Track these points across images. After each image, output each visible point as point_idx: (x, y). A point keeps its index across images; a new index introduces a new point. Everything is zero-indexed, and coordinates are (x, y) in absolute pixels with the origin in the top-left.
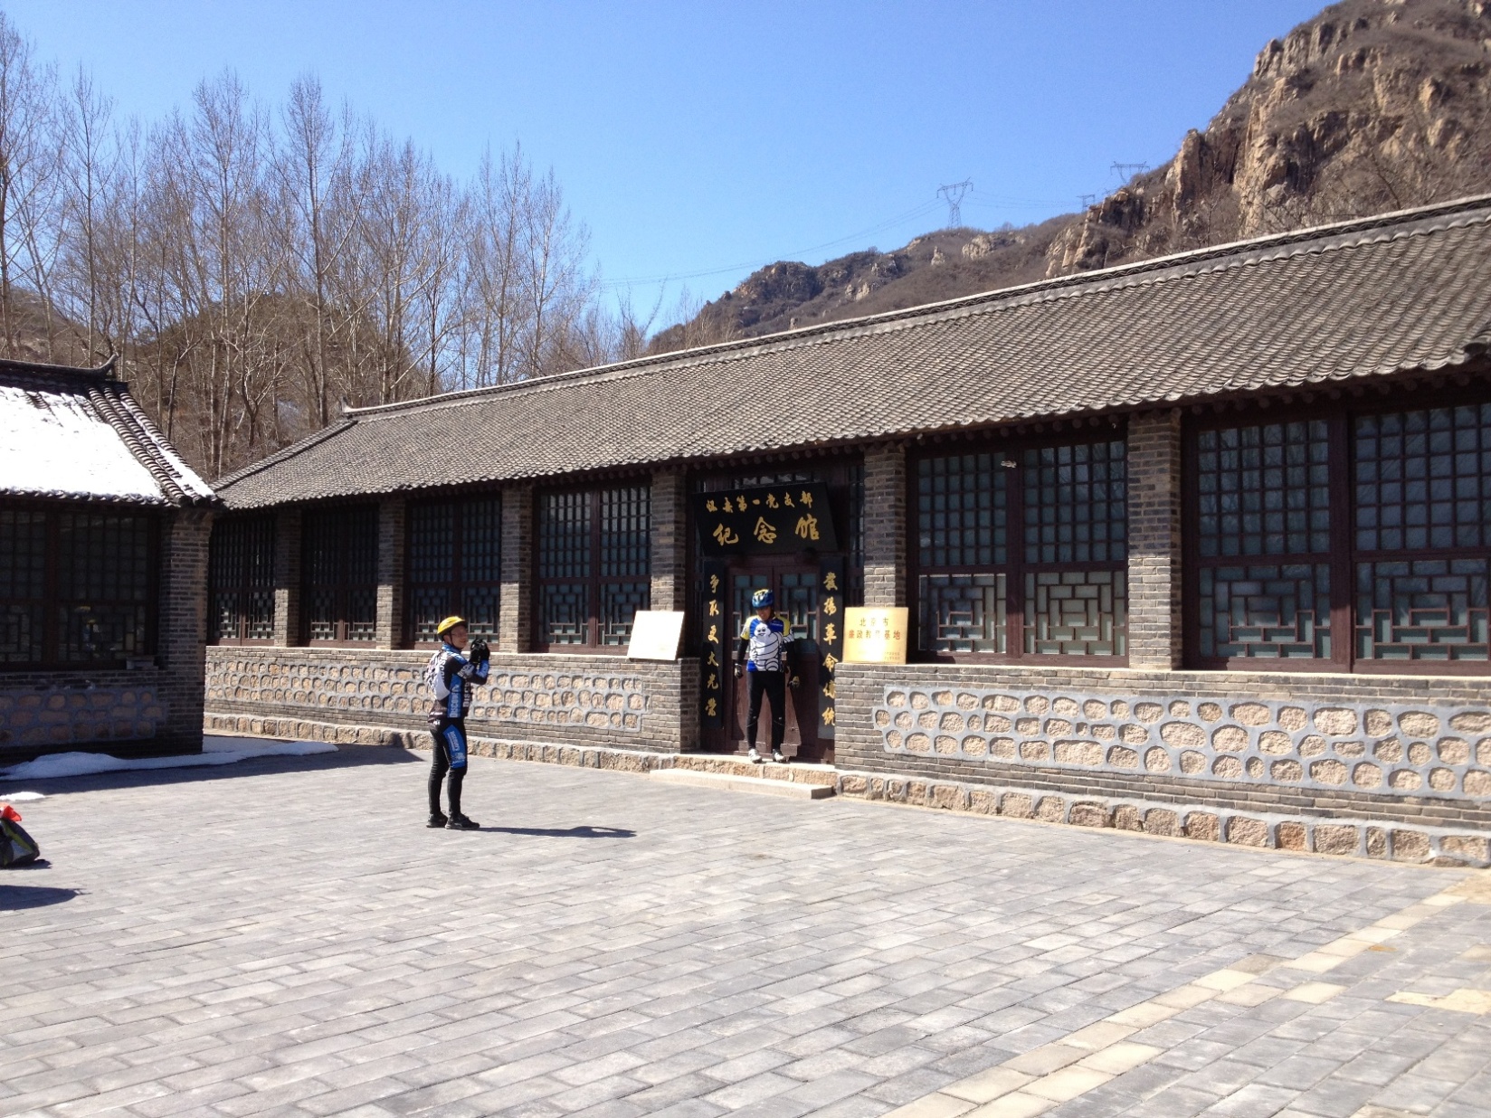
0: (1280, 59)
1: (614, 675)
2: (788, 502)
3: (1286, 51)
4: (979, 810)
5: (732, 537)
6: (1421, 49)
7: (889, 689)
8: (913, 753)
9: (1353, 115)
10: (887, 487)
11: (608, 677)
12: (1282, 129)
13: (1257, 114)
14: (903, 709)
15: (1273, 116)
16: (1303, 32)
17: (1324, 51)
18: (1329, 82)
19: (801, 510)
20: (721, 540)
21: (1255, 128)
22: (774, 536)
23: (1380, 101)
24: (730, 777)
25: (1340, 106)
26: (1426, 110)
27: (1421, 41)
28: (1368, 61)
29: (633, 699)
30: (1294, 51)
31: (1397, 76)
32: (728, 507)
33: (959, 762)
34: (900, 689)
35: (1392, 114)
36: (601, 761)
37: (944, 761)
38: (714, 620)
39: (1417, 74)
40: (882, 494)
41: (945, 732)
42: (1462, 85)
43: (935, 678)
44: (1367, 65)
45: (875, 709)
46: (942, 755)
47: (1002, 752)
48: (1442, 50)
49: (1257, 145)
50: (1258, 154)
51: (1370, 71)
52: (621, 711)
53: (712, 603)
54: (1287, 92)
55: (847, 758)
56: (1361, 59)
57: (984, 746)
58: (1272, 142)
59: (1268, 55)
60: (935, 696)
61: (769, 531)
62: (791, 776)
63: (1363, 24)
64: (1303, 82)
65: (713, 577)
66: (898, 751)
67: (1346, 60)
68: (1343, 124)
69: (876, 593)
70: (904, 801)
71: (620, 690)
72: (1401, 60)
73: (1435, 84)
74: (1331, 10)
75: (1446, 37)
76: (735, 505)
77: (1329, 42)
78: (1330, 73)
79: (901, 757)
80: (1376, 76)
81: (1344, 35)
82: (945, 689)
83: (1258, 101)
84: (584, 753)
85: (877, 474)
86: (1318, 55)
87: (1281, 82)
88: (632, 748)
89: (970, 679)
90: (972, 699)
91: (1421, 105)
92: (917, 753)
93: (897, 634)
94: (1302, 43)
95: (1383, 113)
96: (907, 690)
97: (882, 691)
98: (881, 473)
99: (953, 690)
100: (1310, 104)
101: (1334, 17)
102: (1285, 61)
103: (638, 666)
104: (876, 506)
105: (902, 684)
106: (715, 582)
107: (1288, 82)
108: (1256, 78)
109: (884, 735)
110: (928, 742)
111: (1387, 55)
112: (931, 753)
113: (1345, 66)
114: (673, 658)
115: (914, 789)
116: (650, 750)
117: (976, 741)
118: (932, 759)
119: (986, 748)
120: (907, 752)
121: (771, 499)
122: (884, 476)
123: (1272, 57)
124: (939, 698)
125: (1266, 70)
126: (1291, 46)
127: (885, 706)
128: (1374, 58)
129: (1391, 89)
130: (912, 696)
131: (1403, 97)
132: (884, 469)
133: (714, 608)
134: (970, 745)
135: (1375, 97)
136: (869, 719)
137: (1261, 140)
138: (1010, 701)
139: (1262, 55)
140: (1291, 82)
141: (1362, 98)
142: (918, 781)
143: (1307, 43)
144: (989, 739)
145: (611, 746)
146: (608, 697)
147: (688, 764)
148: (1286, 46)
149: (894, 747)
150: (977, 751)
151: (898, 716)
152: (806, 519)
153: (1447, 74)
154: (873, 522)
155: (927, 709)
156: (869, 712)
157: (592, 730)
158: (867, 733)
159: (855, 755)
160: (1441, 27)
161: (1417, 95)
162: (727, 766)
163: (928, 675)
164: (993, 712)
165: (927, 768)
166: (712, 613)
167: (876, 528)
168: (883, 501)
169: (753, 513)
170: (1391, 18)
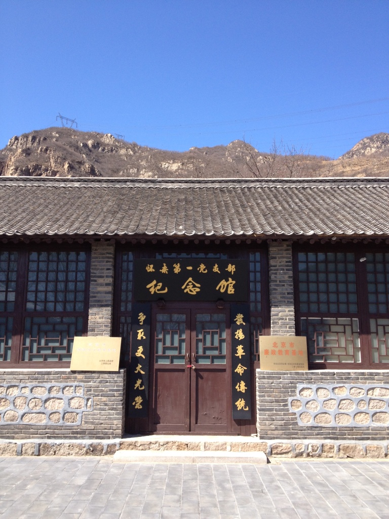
0: (18, 143)
1: (53, 383)
2: (216, 269)
3: (20, 141)
4: (373, 457)
5: (163, 289)
6: (65, 152)
7: (300, 386)
8: (320, 425)
9: (43, 167)
10: (287, 266)
11: (48, 385)
12: (20, 166)
13: (11, 159)
14: (311, 398)
15: (16, 161)
16: (26, 136)
17: (32, 144)
18: (36, 154)
19: (226, 275)
20: (152, 290)
21: (9, 163)
22: (198, 290)
23: (52, 165)
24: (174, 453)
25: (39, 163)
26: (66, 171)
27: (65, 149)
28: (49, 151)
29: (73, 401)
30: (22, 141)
31: (58, 158)
32: (164, 270)
33: (352, 429)
34: (309, 386)
35: (56, 170)
36: (40, 450)
37: (341, 428)
38: (141, 342)
39: (65, 159)
40: (283, 270)
41: (342, 411)
42: (77, 166)
43: (334, 379)
44: (48, 152)
45: (290, 399)
46: (340, 425)
47: (379, 420)
48: (71, 154)
49: (11, 169)
50: (11, 172)
51: (49, 154)
52: (61, 410)
53: (140, 331)
54: (21, 154)
55: (269, 432)
56: (46, 150)
57: (369, 417)
58: (16, 169)
59: (13, 140)
60: (334, 389)
61: (194, 286)
62: (229, 448)
63: (45, 139)
64: (27, 152)
65: (141, 314)
66: (309, 424)
67: (42, 149)
68: (40, 169)
69: (281, 327)
70: (319, 456)
71: (60, 395)
72: (58, 154)
73: (69, 163)
74: (35, 132)
75: (72, 150)
76: (171, 269)
77: (34, 142)
78: (36, 151)
79: (312, 428)
80: (51, 156)
81: (39, 141)
82: (341, 385)
83: (11, 154)
84: (22, 445)
85: (279, 258)
86: (30, 145)
87: (20, 150)
88: (70, 438)
89: (358, 379)
90: (360, 390)
91: (64, 169)
92: (322, 425)
93: (301, 352)
94: (25, 139)
95: (53, 168)
96: (314, 387)
97: (295, 387)
98: (283, 257)
99: (346, 385)
100: (29, 160)
101: (36, 134)
102: (19, 144)
103: (80, 376)
104: (278, 276)
105: (309, 383)
106: (142, 317)
107: (22, 151)
108: (9, 147)
109: (297, 416)
110: (331, 418)
111: (55, 151)
112: (332, 424)
113: (41, 151)
114: (117, 370)
115: (326, 448)
116: (91, 438)
117: (363, 415)
118: (334, 428)
119: (370, 419)
120: (316, 425)
121: (202, 267)
122: (285, 260)
123: (15, 141)
124: (336, 391)
125: (12, 145)
126: (21, 140)
127: (298, 397)
128: (51, 151)
129: (56, 162)
130: (318, 389)
131: (59, 165)
132: (285, 255)
133: (141, 335)
134: (358, 418)
135: (51, 163)
136: (286, 405)
137: (12, 168)
138: (384, 390)
139: (11, 140)
140: (23, 151)
141: (46, 162)
142: (328, 442)
143: (27, 140)
144: (371, 414)
145: (49, 438)
146: (46, 401)
147: (134, 446)
148: (20, 139)
149: (305, 422)
150: (364, 421)
151: (307, 403)
152: (227, 280)
153: (73, 161)
154: (277, 285)
155: (329, 397)
156: (286, 401)
157: (28, 427)
158: (285, 415)
159: (276, 429)
160: (70, 147)
161: (64, 166)
162: (170, 445)
163: (328, 377)
164: (373, 397)
165: (329, 434)
166: (139, 338)
167: (279, 289)
168: (285, 274)
169: (184, 275)
170: (54, 140)
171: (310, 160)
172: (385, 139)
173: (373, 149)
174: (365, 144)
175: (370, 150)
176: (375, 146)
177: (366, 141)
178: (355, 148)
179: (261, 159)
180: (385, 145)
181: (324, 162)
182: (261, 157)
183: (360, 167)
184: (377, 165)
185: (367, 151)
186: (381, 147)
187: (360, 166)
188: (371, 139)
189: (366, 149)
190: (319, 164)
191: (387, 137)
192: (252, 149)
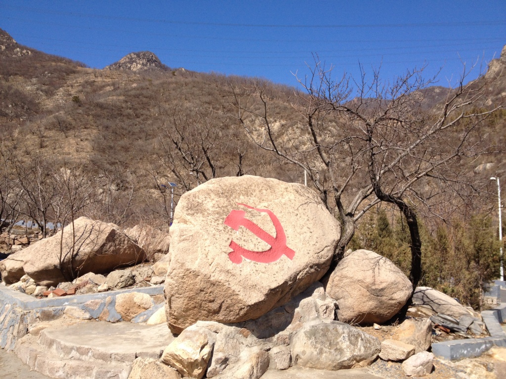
171: (65, 63)
172: (151, 58)
173: (138, 65)
174: (132, 59)
175: (136, 66)
176: (141, 62)
177: (133, 56)
178: (122, 61)
179: (18, 52)
180: (150, 64)
181: (79, 68)
182: (18, 49)
183: (110, 80)
184: (126, 81)
185: (133, 66)
186: (146, 65)
187: (111, 78)
188: (138, 56)
189: (132, 64)
190: (74, 69)
191: (152, 56)
192: (10, 38)
